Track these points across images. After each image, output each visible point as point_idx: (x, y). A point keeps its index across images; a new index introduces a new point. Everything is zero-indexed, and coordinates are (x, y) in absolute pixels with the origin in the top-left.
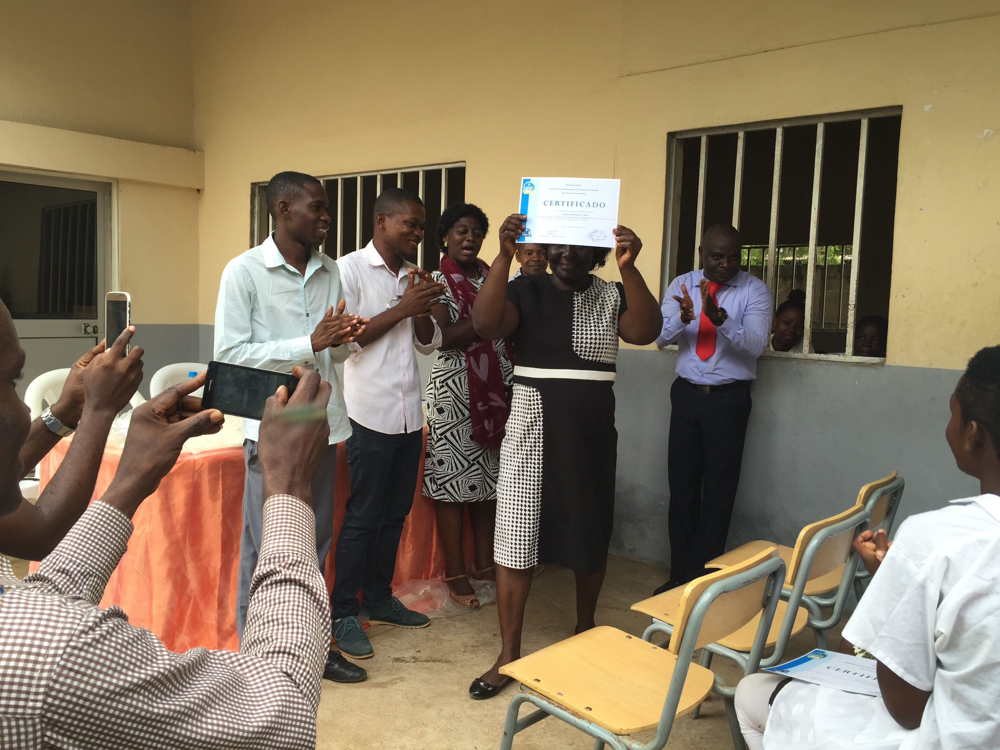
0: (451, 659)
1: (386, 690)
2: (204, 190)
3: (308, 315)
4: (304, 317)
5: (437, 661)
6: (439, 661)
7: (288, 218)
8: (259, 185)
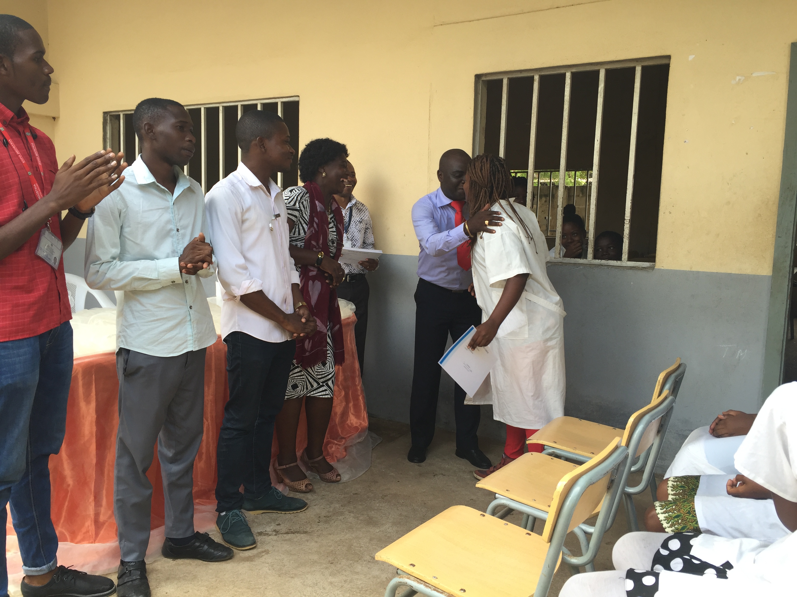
0: (308, 529)
1: (254, 563)
2: (59, 118)
3: (178, 230)
4: (175, 232)
5: (296, 532)
6: (298, 532)
7: (154, 139)
8: (111, 114)
